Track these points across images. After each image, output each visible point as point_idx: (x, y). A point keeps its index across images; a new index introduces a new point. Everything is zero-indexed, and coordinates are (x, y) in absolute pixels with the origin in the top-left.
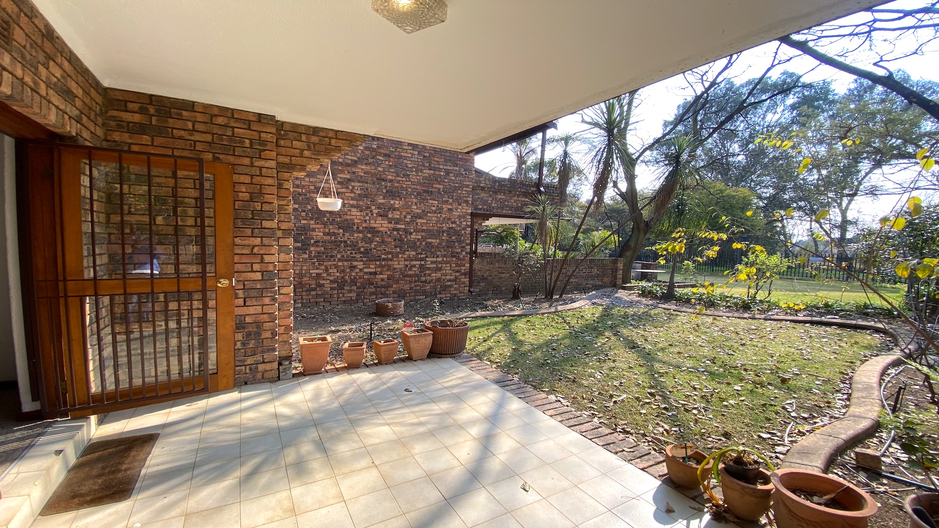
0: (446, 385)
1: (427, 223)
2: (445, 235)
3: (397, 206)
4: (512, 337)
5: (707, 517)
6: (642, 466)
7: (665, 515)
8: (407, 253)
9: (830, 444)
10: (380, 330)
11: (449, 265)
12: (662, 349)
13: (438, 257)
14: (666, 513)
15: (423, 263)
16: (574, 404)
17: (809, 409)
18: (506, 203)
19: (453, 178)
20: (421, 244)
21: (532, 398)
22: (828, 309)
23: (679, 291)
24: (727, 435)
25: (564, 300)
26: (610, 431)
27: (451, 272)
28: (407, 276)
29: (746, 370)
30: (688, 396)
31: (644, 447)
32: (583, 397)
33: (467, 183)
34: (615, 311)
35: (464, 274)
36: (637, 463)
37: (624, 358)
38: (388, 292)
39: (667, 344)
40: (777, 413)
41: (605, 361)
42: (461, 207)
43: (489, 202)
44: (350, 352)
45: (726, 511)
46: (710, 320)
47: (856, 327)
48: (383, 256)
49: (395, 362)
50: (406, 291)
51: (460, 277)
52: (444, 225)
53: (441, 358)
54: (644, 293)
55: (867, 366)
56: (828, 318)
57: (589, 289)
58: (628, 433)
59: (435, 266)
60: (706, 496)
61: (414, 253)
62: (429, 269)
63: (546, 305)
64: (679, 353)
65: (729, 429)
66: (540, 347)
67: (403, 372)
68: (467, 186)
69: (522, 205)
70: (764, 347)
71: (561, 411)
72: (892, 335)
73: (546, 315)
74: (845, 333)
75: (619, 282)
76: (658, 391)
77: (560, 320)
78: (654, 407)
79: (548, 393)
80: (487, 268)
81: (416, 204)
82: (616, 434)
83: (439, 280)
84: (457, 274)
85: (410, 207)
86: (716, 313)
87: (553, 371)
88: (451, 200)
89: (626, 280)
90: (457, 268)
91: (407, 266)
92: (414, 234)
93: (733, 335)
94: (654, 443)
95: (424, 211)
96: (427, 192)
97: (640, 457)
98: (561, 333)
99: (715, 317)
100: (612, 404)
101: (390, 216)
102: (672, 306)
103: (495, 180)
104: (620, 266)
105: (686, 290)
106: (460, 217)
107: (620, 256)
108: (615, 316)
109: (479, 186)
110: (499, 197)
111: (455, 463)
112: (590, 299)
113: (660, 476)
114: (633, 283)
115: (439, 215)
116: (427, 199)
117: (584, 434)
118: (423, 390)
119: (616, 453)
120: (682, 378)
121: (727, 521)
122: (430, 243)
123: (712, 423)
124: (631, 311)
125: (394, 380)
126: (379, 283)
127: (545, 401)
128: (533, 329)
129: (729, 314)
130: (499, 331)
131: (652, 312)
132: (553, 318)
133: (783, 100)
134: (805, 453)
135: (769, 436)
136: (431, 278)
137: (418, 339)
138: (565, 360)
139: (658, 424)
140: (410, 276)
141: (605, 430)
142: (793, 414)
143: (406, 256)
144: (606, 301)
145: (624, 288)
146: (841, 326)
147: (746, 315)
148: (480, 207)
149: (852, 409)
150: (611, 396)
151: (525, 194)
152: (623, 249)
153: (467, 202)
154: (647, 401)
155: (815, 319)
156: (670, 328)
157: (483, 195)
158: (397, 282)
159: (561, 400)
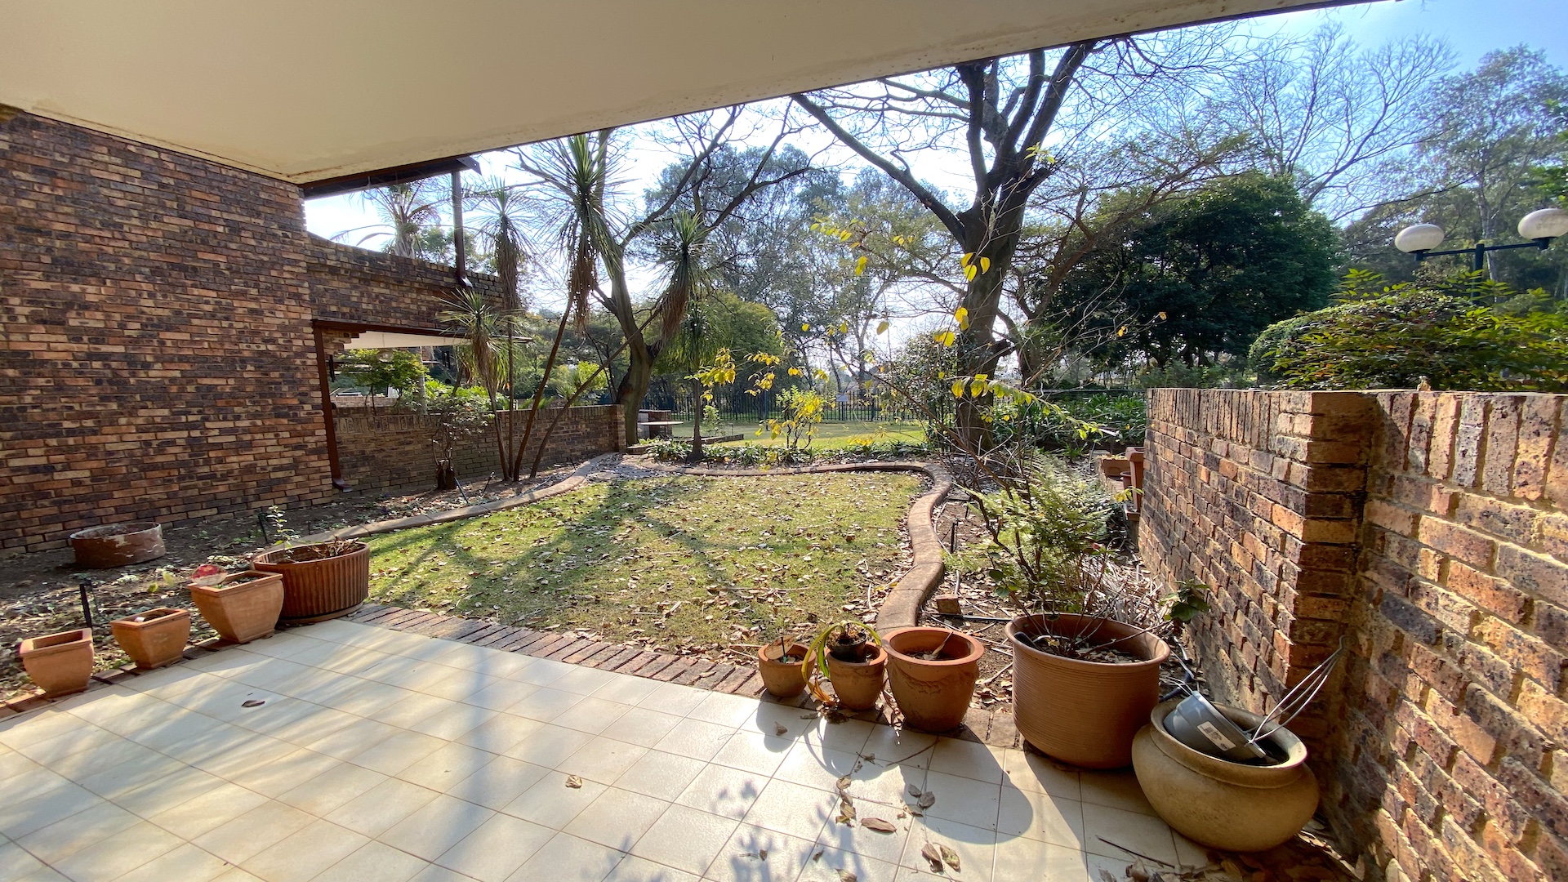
0: (347, 669)
1: (193, 342)
2: (250, 368)
3: (90, 298)
4: (463, 556)
5: (823, 722)
6: (731, 689)
7: (778, 739)
8: (142, 412)
9: (912, 598)
10: (107, 599)
11: (271, 435)
12: (709, 528)
13: (237, 418)
14: (778, 737)
15: (196, 433)
16: (607, 635)
17: (880, 566)
18: (394, 304)
19: (253, 242)
20: (182, 390)
21: (536, 645)
22: (866, 452)
23: (708, 449)
24: (812, 618)
25: (540, 481)
26: (674, 657)
27: (279, 449)
28: (155, 467)
29: (809, 535)
30: (756, 583)
31: (725, 664)
32: (618, 621)
33: (292, 256)
34: (628, 486)
35: (317, 451)
36: (723, 687)
37: (664, 551)
38: (100, 512)
39: (712, 521)
40: (853, 578)
41: (636, 561)
42: (283, 308)
43: (354, 299)
44: (44, 660)
45: (841, 706)
46: (753, 481)
47: (896, 469)
48: (67, 424)
49: (188, 657)
50: (157, 504)
51: (306, 459)
52: (243, 346)
53: (313, 623)
54: (663, 456)
55: (915, 510)
56: (868, 463)
57: (577, 458)
58: (698, 652)
59: (232, 439)
60: (814, 698)
61: (166, 412)
62: (219, 446)
63: (510, 492)
64: (731, 529)
65: (812, 610)
66: (522, 562)
67: (222, 673)
68: (295, 263)
69: (430, 309)
70: (819, 505)
71: (592, 652)
72: (928, 474)
73: (515, 509)
74: (889, 476)
75: (623, 442)
76: (720, 586)
77: (544, 513)
78: (721, 607)
79: (562, 630)
80: (371, 436)
81: (151, 295)
82: (683, 659)
83: (249, 469)
84: (299, 453)
85: (134, 302)
86: (757, 472)
87: (559, 596)
88: (254, 291)
89: (632, 438)
90: (295, 441)
91: (148, 443)
92: (158, 366)
93: (784, 496)
94: (734, 654)
95: (178, 313)
96: (182, 268)
97: (725, 678)
98: (554, 534)
99: (759, 476)
100: (664, 619)
101: (72, 323)
102: (702, 469)
103: (359, 256)
104: (621, 417)
105: (716, 446)
106: (283, 329)
107: (618, 402)
108: (631, 494)
109: (325, 265)
110: (376, 290)
111: (427, 795)
112: (584, 473)
113: (756, 693)
114: (643, 443)
115: (225, 324)
116: (184, 286)
117: (638, 673)
118: (292, 694)
119: (692, 684)
120: (744, 561)
121: (845, 719)
122: (210, 388)
123: (793, 608)
124: (651, 484)
125: (206, 692)
126: (66, 492)
127: (560, 644)
128: (498, 536)
129: (773, 472)
130: (431, 551)
131: (681, 481)
132: (530, 512)
133: (791, 187)
134: (893, 614)
135: (853, 606)
136: (228, 467)
137: (244, 596)
138: (573, 573)
139: (732, 628)
140: (162, 467)
141: (667, 658)
142: (868, 575)
143: (140, 421)
144: (610, 474)
145: (631, 452)
146: (883, 469)
147: (791, 470)
148: (334, 309)
149: (917, 557)
150: (660, 608)
151: (435, 289)
152: (621, 390)
153: (297, 297)
154: (711, 601)
155: (859, 465)
156: (709, 498)
157: (335, 284)
158: (125, 484)
159: (585, 634)
